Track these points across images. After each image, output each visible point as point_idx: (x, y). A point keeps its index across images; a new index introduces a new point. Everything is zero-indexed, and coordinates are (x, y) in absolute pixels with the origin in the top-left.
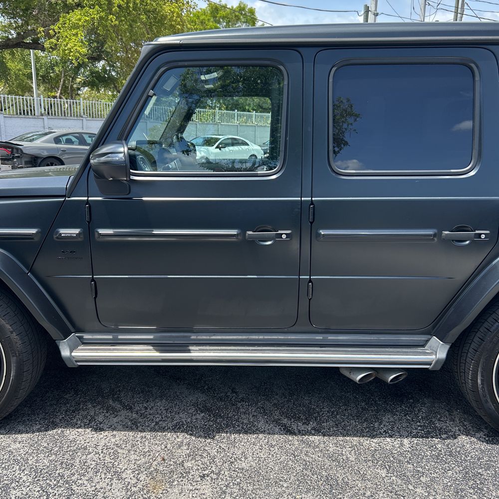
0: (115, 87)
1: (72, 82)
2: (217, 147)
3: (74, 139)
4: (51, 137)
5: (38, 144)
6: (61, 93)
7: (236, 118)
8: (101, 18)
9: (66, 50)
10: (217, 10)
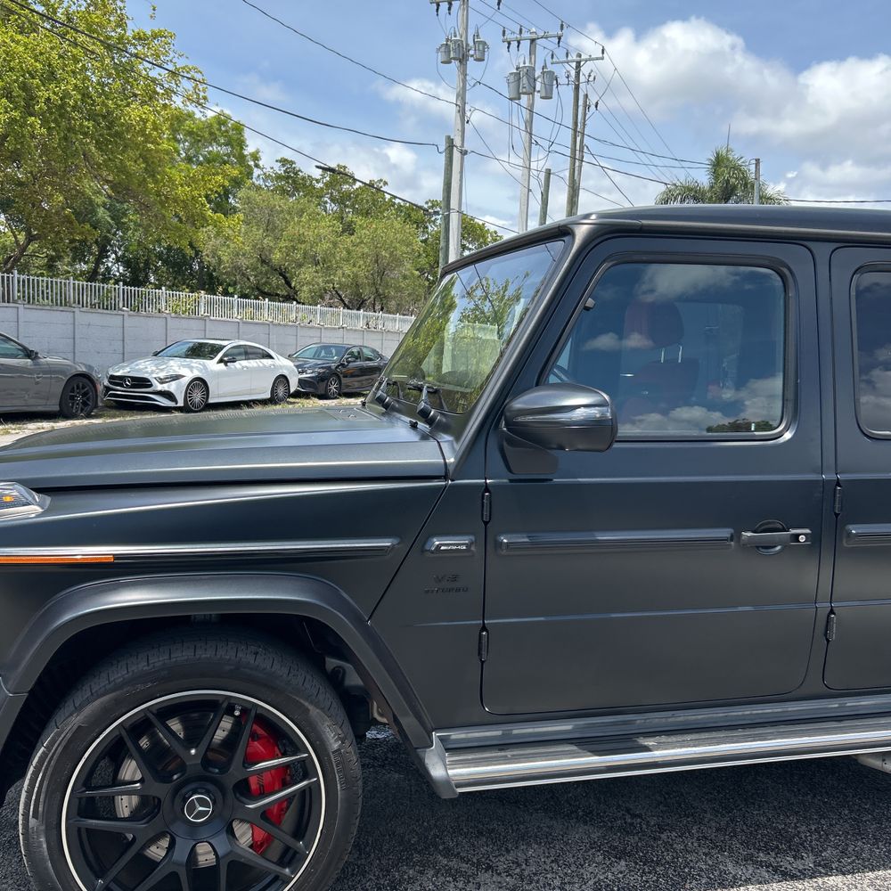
2: (221, 361)
7: (235, 310)
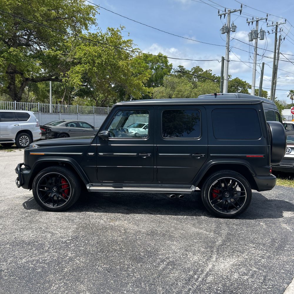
0: (93, 96)
1: (70, 94)
2: (143, 128)
3: (74, 124)
4: (63, 124)
5: (58, 127)
6: (64, 100)
8: (90, 69)
9: (72, 83)
10: (147, 57)
